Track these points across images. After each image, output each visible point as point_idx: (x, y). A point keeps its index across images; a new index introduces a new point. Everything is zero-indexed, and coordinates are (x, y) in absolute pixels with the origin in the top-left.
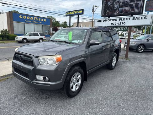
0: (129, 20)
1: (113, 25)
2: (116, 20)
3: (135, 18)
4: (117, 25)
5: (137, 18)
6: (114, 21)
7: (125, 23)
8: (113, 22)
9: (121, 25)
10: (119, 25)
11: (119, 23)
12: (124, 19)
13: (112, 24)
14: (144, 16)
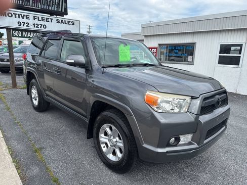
0: (52, 22)
1: (22, 26)
2: (27, 17)
3: (60, 21)
4: (31, 27)
5: (62, 21)
6: (23, 18)
7: (45, 26)
8: (21, 20)
9: (39, 29)
10: (35, 28)
11: (34, 24)
12: (43, 19)
13: (19, 23)
14: (71, 21)
